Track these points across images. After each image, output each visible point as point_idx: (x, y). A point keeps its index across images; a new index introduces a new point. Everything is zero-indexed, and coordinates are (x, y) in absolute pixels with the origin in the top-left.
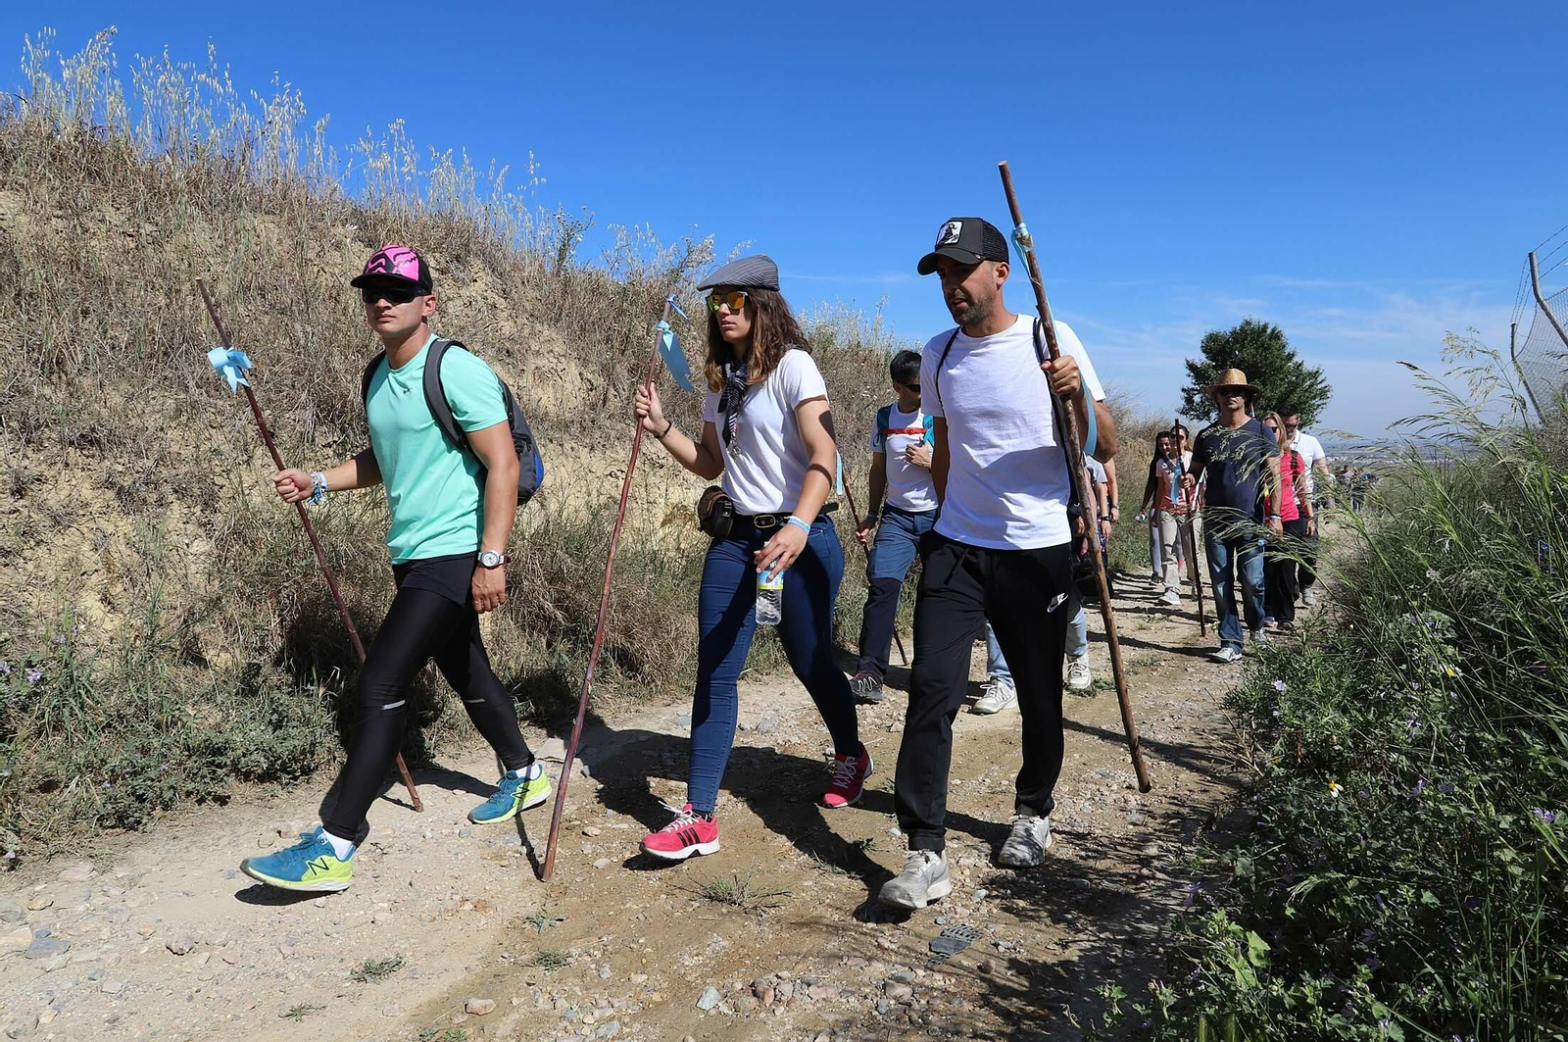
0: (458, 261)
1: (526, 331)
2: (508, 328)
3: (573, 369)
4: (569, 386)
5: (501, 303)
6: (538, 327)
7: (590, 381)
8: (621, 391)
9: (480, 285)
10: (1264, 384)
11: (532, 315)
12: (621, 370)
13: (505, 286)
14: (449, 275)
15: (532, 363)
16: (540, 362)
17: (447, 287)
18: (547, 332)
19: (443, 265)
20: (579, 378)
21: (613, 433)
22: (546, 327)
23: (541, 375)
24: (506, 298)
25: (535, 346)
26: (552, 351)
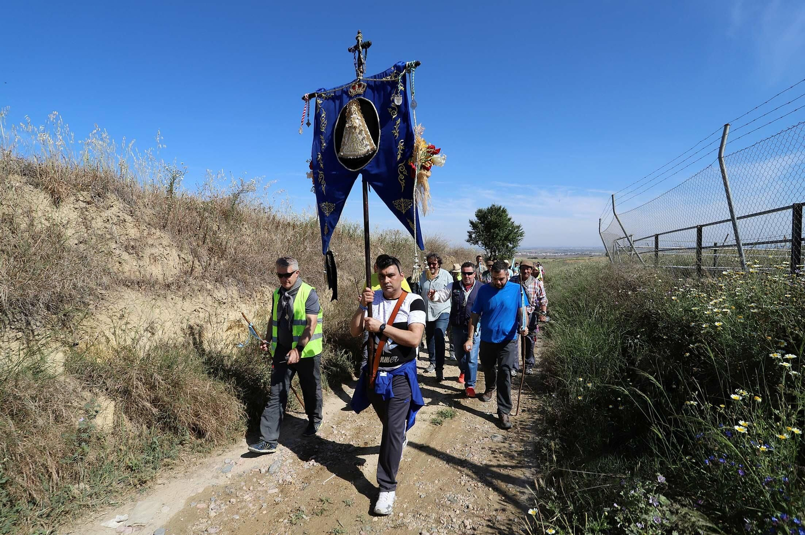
0: (99, 197)
1: (145, 233)
2: (133, 232)
3: (174, 253)
4: (171, 263)
5: (129, 218)
6: (153, 230)
7: (184, 259)
8: (202, 263)
9: (114, 210)
10: (500, 231)
11: (149, 224)
12: (203, 252)
13: (132, 209)
14: (94, 204)
15: (148, 251)
16: (153, 251)
17: (92, 212)
18: (158, 233)
19: (89, 199)
20: (178, 258)
21: (196, 288)
22: (158, 230)
23: (154, 259)
24: (132, 216)
25: (150, 241)
26: (161, 244)
